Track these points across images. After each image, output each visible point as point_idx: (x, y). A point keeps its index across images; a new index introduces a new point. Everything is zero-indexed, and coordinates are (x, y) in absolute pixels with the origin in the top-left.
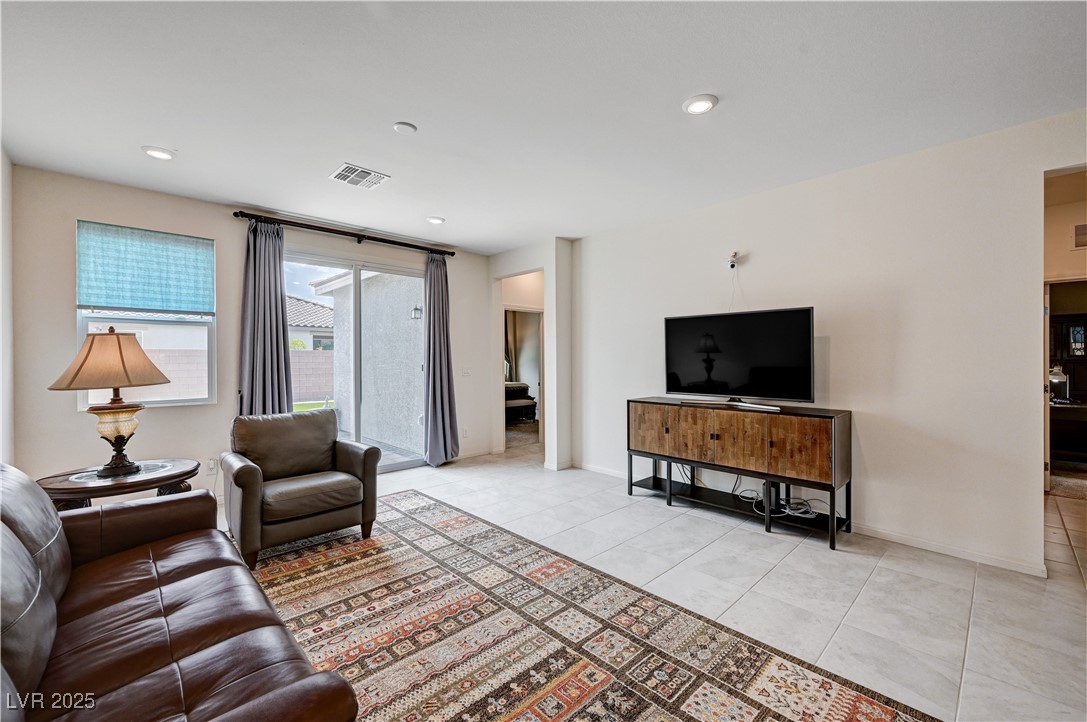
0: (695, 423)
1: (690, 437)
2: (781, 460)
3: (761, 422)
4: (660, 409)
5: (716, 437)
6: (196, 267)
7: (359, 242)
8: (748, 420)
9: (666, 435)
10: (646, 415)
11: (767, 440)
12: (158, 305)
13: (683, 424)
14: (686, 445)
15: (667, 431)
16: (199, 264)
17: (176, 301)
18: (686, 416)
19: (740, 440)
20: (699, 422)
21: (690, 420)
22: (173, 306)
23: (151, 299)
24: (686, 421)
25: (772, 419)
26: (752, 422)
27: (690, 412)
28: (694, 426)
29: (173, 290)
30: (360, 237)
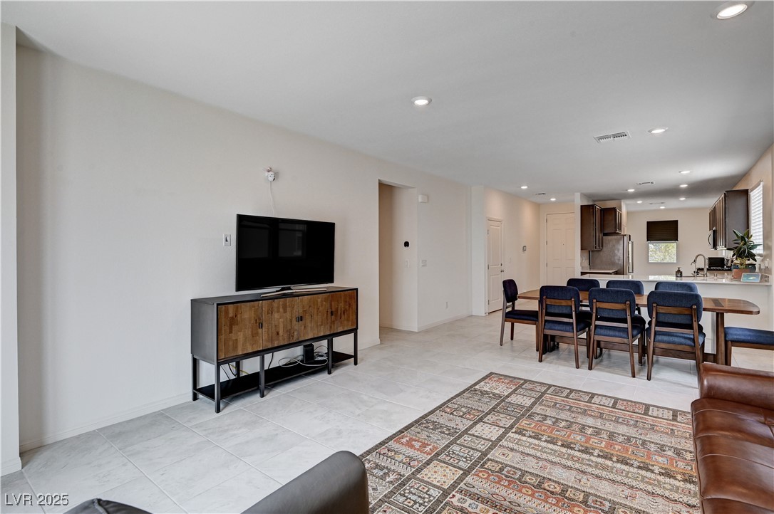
0: (285, 311)
1: (281, 326)
2: (336, 322)
3: (326, 300)
4: (254, 307)
5: (300, 319)
8: (319, 300)
9: (260, 330)
10: (239, 316)
11: (329, 311)
13: (276, 315)
14: (278, 334)
15: (261, 326)
18: (278, 308)
19: (315, 316)
20: (289, 309)
21: (281, 310)
24: (278, 312)
25: (332, 296)
26: (322, 301)
27: (281, 303)
28: (284, 315)
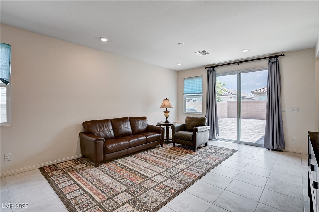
6: (200, 83)
7: (239, 64)
12: (194, 92)
16: (200, 82)
17: (197, 91)
22: (196, 92)
23: (193, 91)
29: (196, 89)
30: (238, 63)
